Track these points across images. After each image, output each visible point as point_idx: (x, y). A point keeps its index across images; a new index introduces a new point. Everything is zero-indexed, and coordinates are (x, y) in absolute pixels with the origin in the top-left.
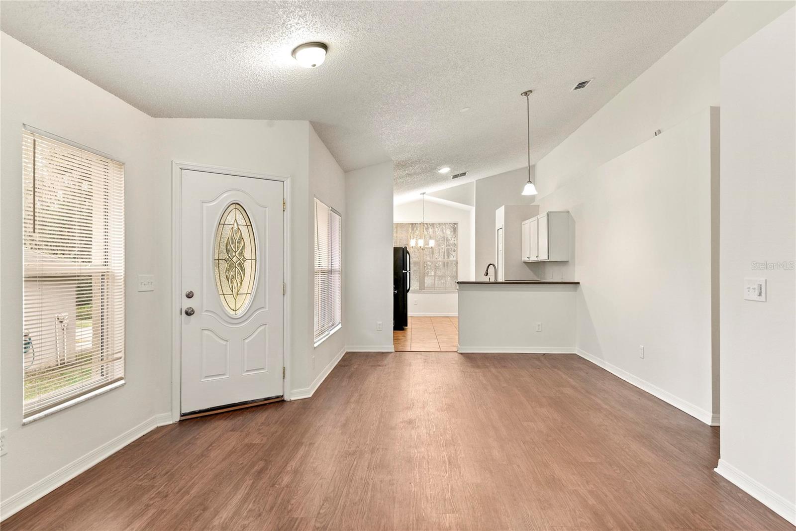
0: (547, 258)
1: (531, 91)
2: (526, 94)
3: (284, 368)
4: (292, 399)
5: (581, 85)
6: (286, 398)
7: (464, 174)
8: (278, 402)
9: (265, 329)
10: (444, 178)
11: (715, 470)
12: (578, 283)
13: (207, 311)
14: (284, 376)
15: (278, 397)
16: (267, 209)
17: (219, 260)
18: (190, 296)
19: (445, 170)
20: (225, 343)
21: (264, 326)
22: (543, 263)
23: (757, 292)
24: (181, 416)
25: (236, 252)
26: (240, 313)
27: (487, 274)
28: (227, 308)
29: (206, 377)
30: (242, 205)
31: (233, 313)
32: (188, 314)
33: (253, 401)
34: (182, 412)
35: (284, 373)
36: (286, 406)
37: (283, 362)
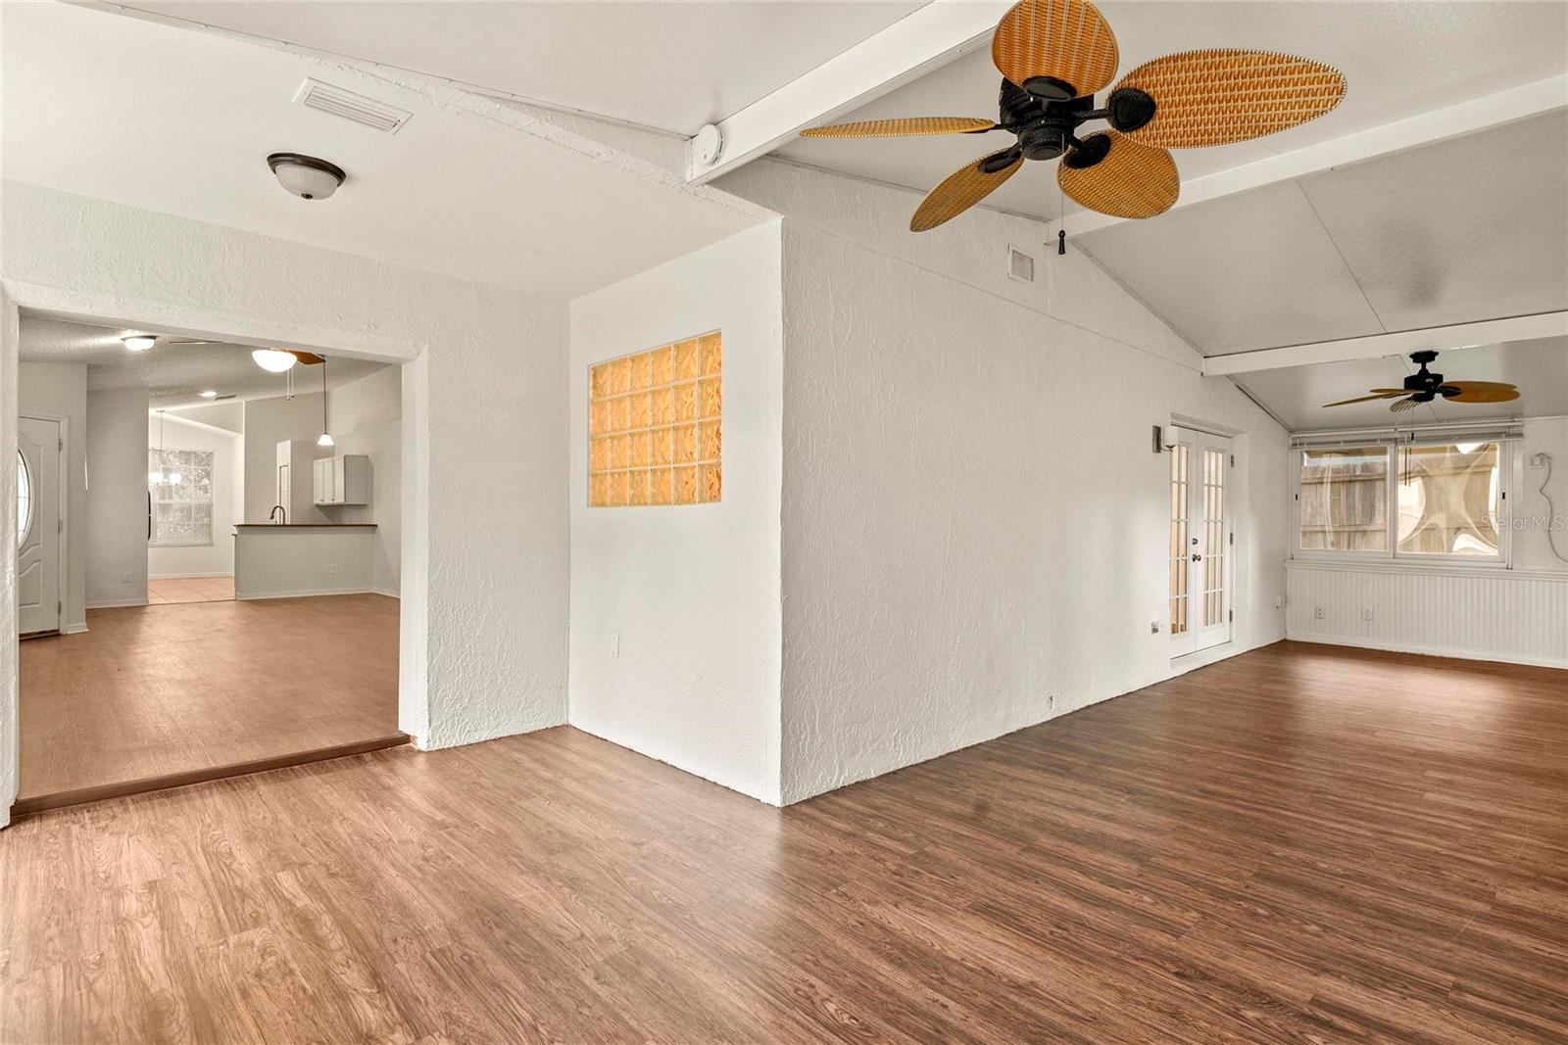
0: (343, 502)
3: (59, 603)
4: (69, 633)
6: (63, 632)
7: (233, 396)
8: (54, 635)
9: (39, 565)
12: (376, 526)
14: (60, 611)
15: (53, 631)
16: (42, 449)
19: (210, 394)
22: (340, 506)
27: (272, 517)
35: (59, 608)
36: (62, 639)
37: (59, 597)
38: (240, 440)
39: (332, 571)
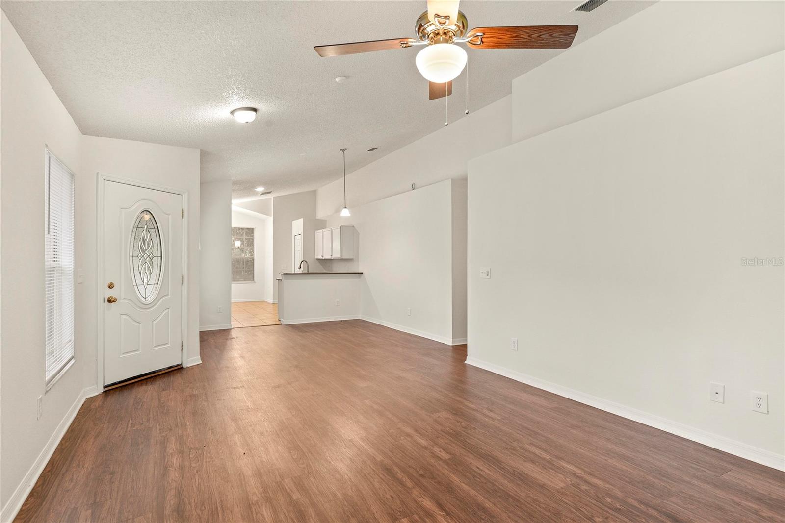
0: (340, 257)
1: (346, 149)
2: (343, 150)
3: (182, 343)
4: (188, 366)
5: (372, 150)
6: (184, 366)
7: (270, 192)
8: (177, 369)
9: (168, 312)
10: (256, 194)
11: (465, 362)
12: (362, 273)
13: (124, 299)
14: (182, 349)
15: (178, 365)
16: (170, 216)
17: (133, 256)
18: (111, 286)
19: (260, 189)
20: (138, 324)
21: (168, 310)
22: (336, 260)
23: (486, 274)
24: (104, 388)
25: (146, 250)
26: (150, 300)
27: (301, 267)
28: (139, 295)
29: (123, 353)
30: (152, 213)
31: (144, 300)
32: (109, 301)
33: (160, 370)
34: (105, 384)
35: (182, 346)
36: (184, 372)
37: (182, 337)
38: (270, 220)
39: (336, 305)
